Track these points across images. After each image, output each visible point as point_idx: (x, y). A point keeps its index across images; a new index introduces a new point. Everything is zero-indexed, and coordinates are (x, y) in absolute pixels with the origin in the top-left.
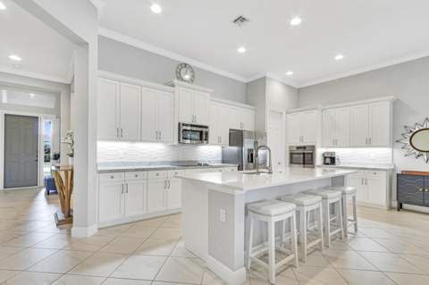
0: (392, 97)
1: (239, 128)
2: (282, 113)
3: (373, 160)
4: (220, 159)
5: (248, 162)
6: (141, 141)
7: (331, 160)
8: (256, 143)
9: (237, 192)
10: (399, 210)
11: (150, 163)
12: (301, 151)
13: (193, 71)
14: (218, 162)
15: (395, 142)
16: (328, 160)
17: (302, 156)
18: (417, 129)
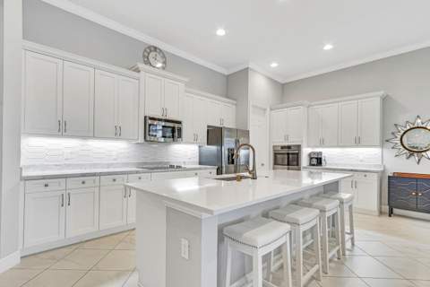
0: (382, 92)
1: (218, 125)
2: (265, 110)
3: (361, 161)
4: (197, 160)
5: (229, 163)
6: (94, 137)
7: (317, 161)
8: (237, 141)
9: (205, 216)
10: (390, 216)
11: (109, 166)
12: (285, 151)
13: (164, 57)
14: (193, 163)
15: (384, 141)
16: (315, 161)
17: (286, 156)
18: (408, 128)
